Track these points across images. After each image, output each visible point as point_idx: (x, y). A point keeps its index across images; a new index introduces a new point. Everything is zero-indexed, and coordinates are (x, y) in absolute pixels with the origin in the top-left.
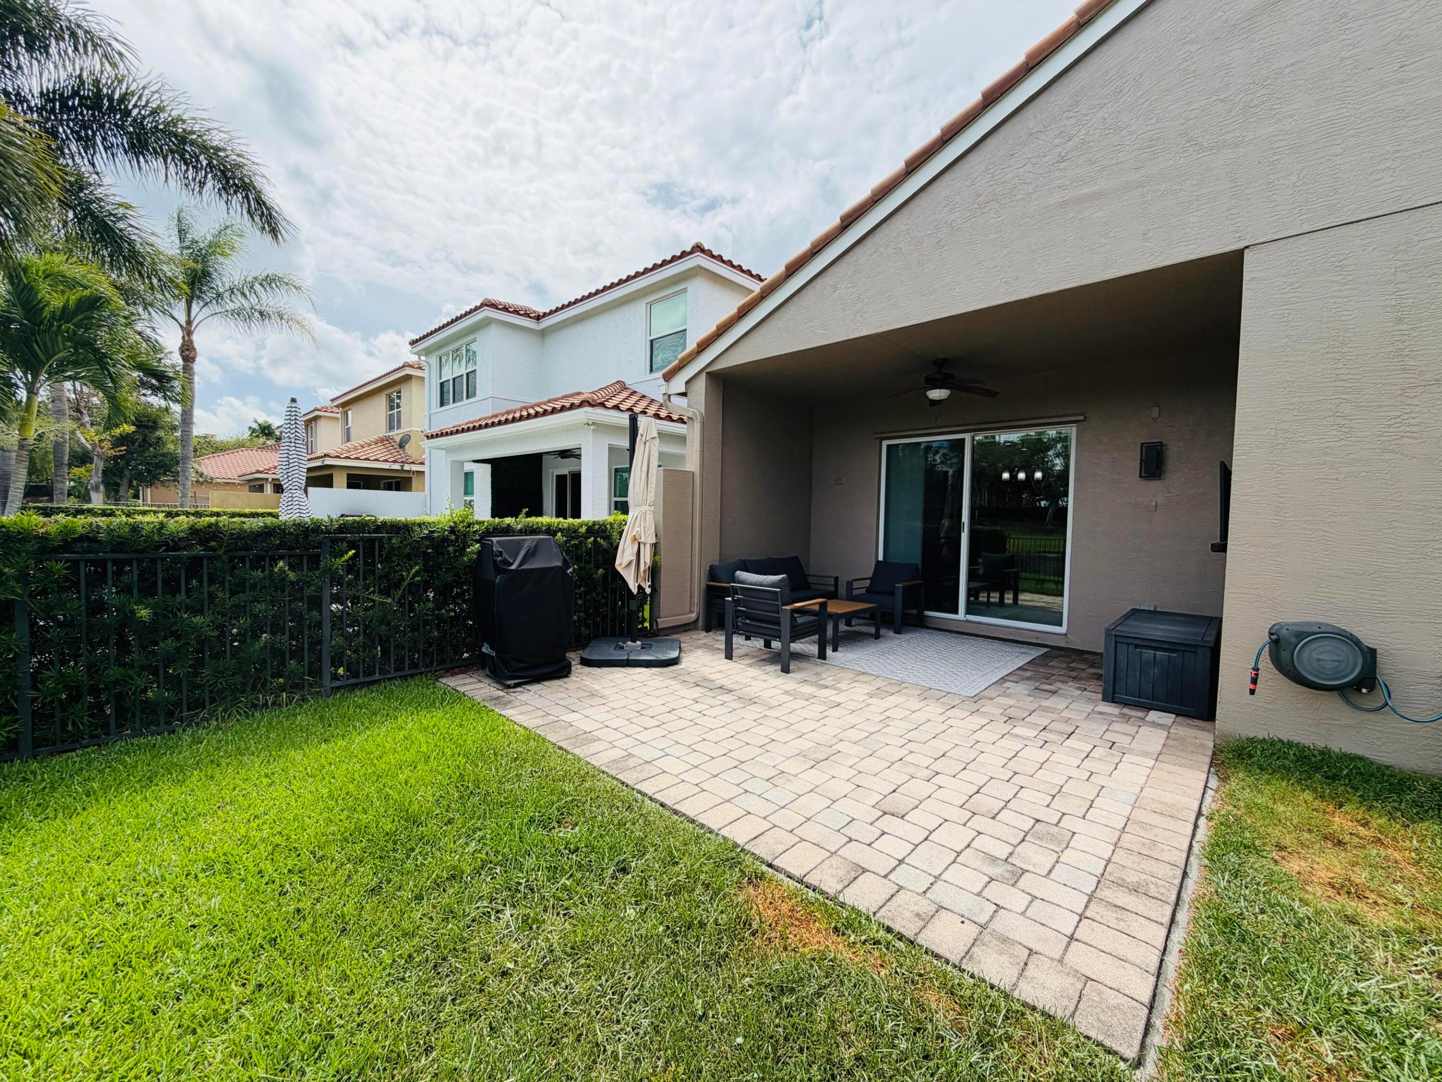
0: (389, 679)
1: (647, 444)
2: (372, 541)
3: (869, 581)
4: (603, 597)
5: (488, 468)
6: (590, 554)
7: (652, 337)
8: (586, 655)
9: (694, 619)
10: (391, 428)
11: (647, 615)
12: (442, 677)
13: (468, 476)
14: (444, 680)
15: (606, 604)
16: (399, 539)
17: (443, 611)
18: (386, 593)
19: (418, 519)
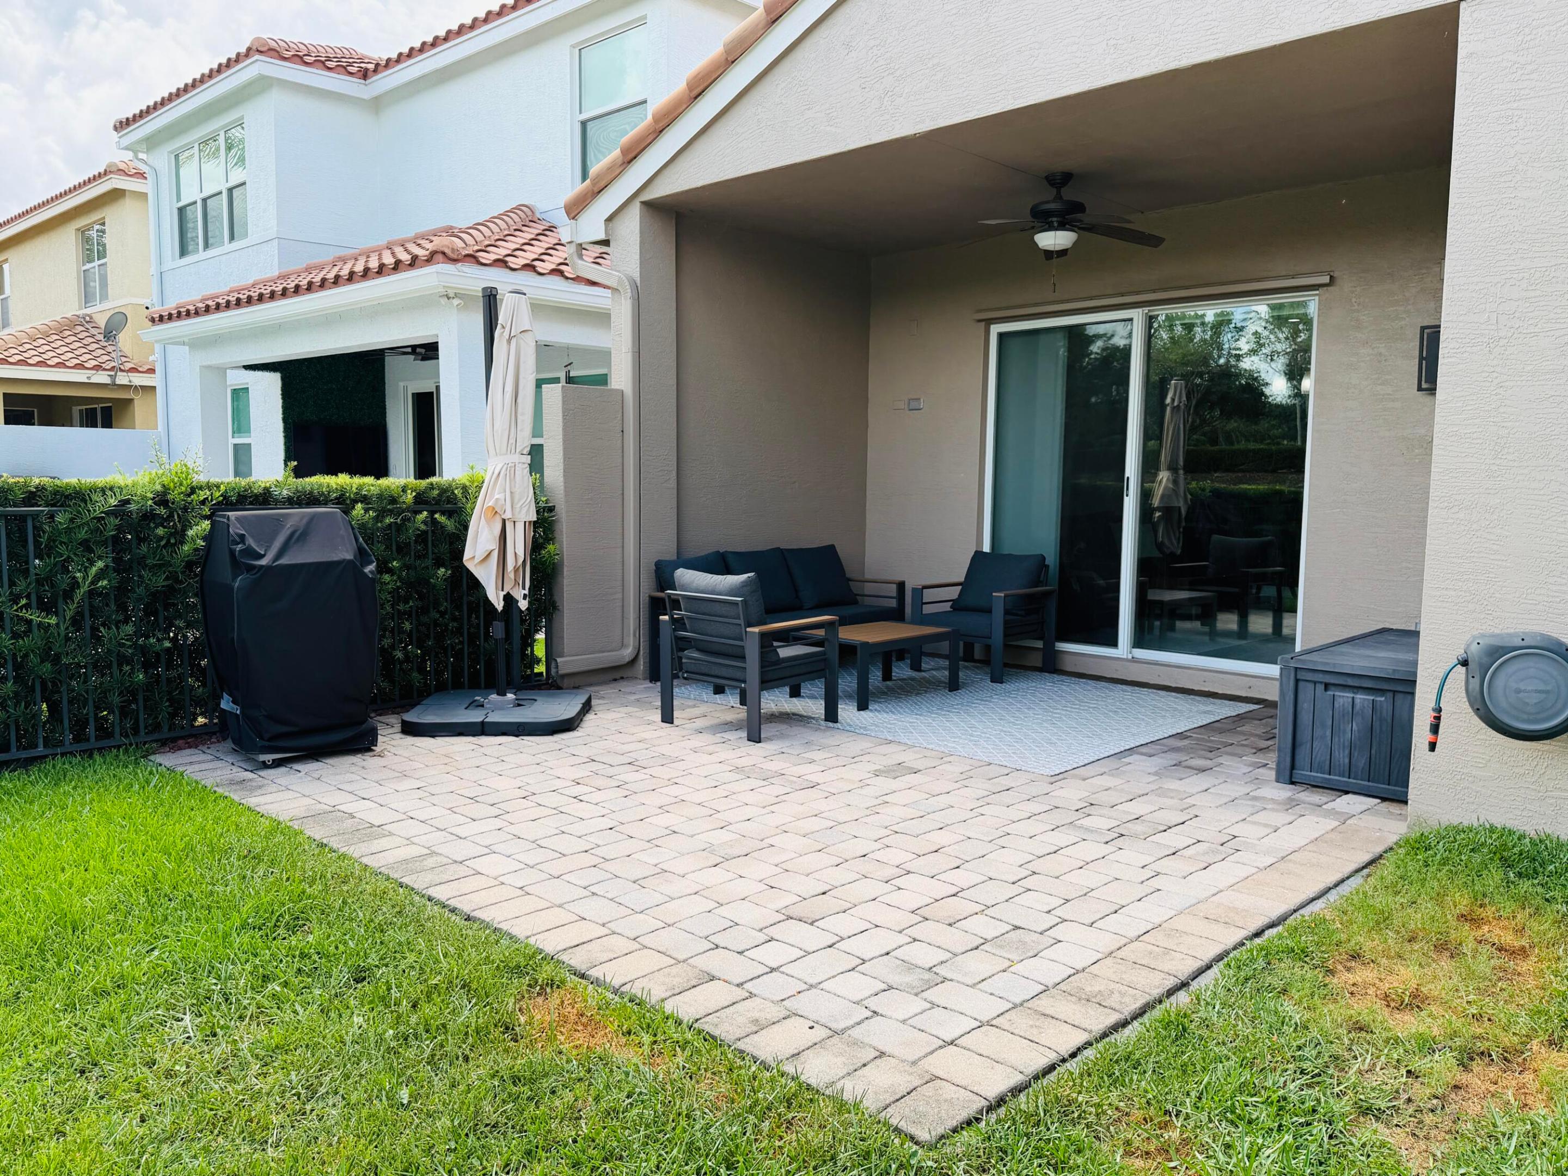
0: (63, 755)
1: (514, 341)
2: (22, 518)
3: (960, 587)
4: (454, 619)
5: (274, 381)
6: (425, 541)
7: (584, 116)
8: (411, 717)
9: (627, 659)
10: (88, 298)
11: (540, 650)
12: (154, 753)
13: (240, 394)
14: (158, 758)
15: (459, 631)
16: (68, 516)
17: (152, 640)
18: (47, 607)
19: (101, 481)
